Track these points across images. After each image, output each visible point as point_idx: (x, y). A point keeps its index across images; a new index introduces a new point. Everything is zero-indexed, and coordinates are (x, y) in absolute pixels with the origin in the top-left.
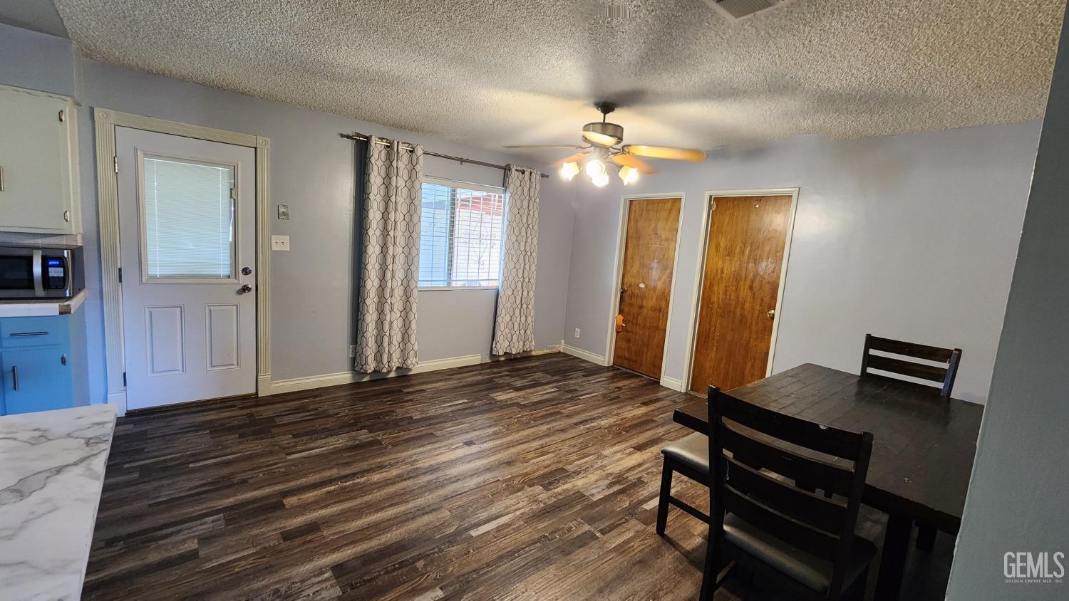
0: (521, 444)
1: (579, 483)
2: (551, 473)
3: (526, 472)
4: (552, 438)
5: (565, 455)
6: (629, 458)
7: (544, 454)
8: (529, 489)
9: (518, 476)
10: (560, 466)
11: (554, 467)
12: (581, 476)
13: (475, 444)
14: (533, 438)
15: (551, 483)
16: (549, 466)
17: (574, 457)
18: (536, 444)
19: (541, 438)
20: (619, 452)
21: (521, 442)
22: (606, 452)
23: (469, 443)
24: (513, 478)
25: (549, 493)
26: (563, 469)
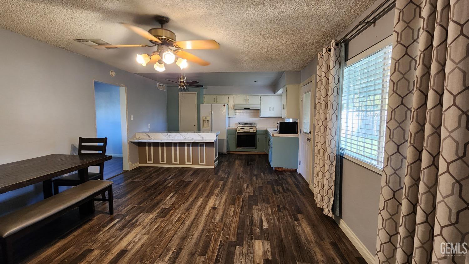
0: (195, 219)
1: (152, 216)
2: (167, 214)
3: (177, 209)
4: (183, 230)
5: (168, 224)
6: (130, 240)
7: (178, 220)
8: (170, 206)
9: (179, 207)
10: (166, 218)
11: (168, 216)
12: (153, 219)
13: (211, 209)
14: (194, 225)
15: (164, 210)
17: (163, 225)
18: (188, 223)
19: (190, 227)
22: (146, 237)
23: (214, 208)
25: (161, 208)
26: (163, 217)
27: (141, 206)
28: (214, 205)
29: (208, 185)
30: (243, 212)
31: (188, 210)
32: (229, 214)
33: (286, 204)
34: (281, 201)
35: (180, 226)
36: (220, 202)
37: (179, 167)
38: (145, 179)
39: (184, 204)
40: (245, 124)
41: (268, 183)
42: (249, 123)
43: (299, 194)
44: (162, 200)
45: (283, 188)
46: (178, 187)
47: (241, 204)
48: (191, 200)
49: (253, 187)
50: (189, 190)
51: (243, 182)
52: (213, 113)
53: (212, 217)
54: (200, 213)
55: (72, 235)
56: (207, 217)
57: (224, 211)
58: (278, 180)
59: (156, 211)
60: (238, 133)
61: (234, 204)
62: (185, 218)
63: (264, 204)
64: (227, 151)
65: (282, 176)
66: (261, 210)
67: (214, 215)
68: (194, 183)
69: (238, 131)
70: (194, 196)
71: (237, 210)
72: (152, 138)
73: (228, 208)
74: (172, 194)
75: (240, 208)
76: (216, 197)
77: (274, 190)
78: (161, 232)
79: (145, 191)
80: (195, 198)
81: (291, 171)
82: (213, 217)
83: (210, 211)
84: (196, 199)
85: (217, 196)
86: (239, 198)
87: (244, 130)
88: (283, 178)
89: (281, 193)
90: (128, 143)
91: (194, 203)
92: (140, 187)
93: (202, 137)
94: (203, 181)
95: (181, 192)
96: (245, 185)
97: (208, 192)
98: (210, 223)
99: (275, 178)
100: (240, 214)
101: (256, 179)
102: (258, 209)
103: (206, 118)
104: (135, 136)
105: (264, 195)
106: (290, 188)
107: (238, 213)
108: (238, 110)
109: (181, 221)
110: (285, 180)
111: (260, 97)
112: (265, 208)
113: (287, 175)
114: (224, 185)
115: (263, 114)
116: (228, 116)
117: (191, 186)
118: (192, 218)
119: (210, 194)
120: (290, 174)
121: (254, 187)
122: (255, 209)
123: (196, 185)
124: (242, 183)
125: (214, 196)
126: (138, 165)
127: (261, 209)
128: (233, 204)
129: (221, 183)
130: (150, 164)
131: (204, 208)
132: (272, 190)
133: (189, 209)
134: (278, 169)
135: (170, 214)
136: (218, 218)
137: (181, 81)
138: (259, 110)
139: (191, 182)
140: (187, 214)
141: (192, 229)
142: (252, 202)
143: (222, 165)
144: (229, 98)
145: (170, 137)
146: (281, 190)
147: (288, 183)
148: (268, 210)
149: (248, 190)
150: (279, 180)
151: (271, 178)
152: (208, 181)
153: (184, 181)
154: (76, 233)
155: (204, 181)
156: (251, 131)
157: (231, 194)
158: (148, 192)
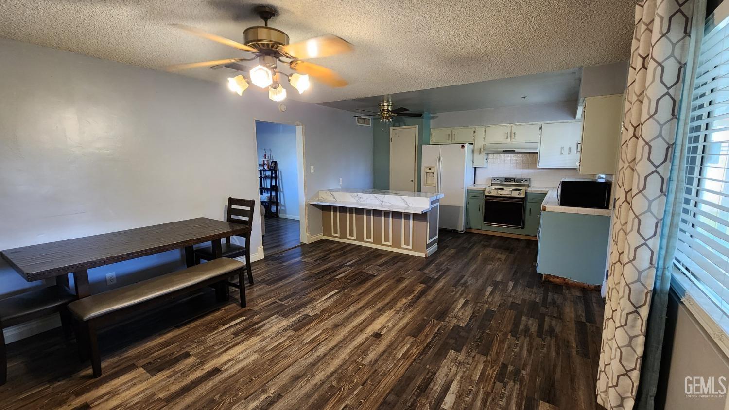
0: (335, 346)
1: (285, 323)
2: (304, 325)
3: (323, 322)
4: (307, 362)
5: (294, 344)
6: (233, 356)
7: (312, 341)
8: (317, 312)
9: (327, 319)
10: (298, 333)
11: (303, 330)
12: (282, 329)
13: (372, 335)
14: (327, 357)
15: (304, 318)
16: (307, 330)
17: (286, 344)
18: (322, 350)
19: (320, 359)
20: (241, 360)
21: (336, 349)
22: (255, 356)
23: (377, 335)
24: (329, 316)
25: (304, 313)
26: (296, 330)
27: (283, 303)
28: (382, 328)
29: (396, 287)
30: (422, 359)
31: (336, 326)
32: (396, 354)
33: (525, 365)
34: (519, 355)
35: (307, 353)
36: (394, 326)
37: (372, 248)
38: (315, 261)
39: (338, 315)
40: (507, 180)
41: (513, 306)
42: (514, 179)
43: (574, 351)
44: (315, 299)
45: (541, 326)
46: (349, 281)
47: (429, 340)
48: (352, 309)
49: (475, 308)
50: (361, 291)
51: (461, 295)
52: (441, 160)
53: (363, 353)
54: (350, 338)
55: (188, 326)
56: (355, 348)
57: (389, 347)
58: (540, 305)
59: (293, 317)
60: (486, 196)
61: (415, 336)
62: (322, 341)
63: (473, 354)
64: (466, 228)
65: (556, 296)
66: (460, 363)
67: (369, 348)
68: (376, 279)
69: (486, 194)
70: (361, 304)
71: (414, 350)
72: (338, 200)
73: (401, 342)
74: (333, 293)
75: (421, 347)
76: (394, 313)
77: (516, 324)
78: (276, 355)
79: (303, 280)
80: (361, 308)
81: (584, 288)
82: (365, 353)
83: (367, 339)
84: (360, 310)
85: (397, 312)
86: (434, 326)
87: (501, 192)
88: (554, 302)
89: (530, 336)
90: (306, 206)
91: (353, 317)
92: (301, 273)
93: (406, 203)
94: (393, 278)
95: (349, 292)
96: (462, 301)
97: (387, 301)
98: (352, 361)
99: (536, 298)
100: (415, 360)
101: (492, 293)
102: (455, 360)
103: (430, 169)
104: (317, 195)
105: (488, 331)
106: (558, 330)
107: (411, 357)
108: (494, 153)
109: (315, 343)
110: (558, 307)
111: (541, 128)
112: (470, 362)
113: (568, 296)
114: (423, 293)
115: (544, 161)
116: (473, 164)
117: (368, 285)
118: (333, 343)
119: (389, 305)
120: (578, 294)
121: (477, 308)
122: (450, 358)
123: (379, 284)
124: (458, 295)
125: (392, 311)
126: (321, 237)
127: (462, 361)
128: (413, 336)
129: (420, 288)
130: (335, 237)
131: (362, 331)
132: (511, 324)
133: (338, 326)
134: (551, 279)
135: (307, 328)
136: (371, 356)
137: (383, 110)
138: (537, 153)
139: (375, 276)
140: (331, 333)
141: (319, 364)
142: (454, 341)
143: (443, 252)
144: (475, 131)
145: (361, 199)
146: (534, 329)
147: (560, 317)
148: (475, 368)
149: (460, 314)
150: (542, 306)
151: (527, 297)
152: (400, 280)
153: (365, 274)
154: (193, 325)
155: (395, 279)
156: (515, 194)
157: (423, 313)
158: (306, 282)
